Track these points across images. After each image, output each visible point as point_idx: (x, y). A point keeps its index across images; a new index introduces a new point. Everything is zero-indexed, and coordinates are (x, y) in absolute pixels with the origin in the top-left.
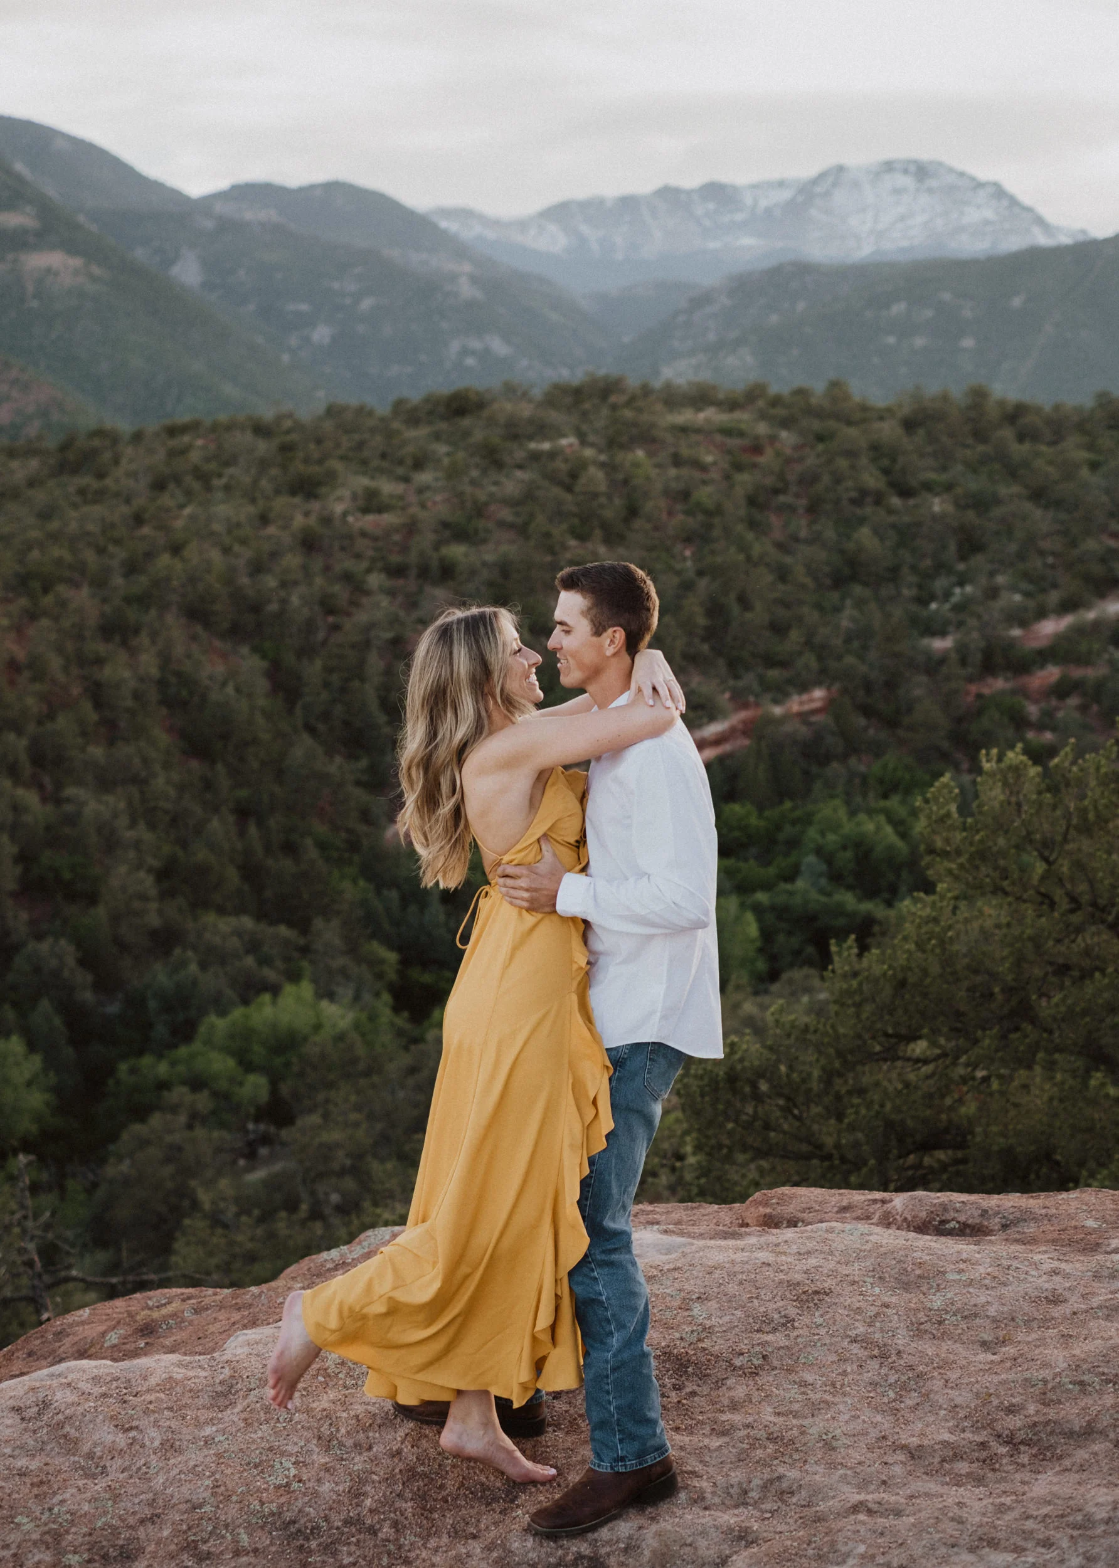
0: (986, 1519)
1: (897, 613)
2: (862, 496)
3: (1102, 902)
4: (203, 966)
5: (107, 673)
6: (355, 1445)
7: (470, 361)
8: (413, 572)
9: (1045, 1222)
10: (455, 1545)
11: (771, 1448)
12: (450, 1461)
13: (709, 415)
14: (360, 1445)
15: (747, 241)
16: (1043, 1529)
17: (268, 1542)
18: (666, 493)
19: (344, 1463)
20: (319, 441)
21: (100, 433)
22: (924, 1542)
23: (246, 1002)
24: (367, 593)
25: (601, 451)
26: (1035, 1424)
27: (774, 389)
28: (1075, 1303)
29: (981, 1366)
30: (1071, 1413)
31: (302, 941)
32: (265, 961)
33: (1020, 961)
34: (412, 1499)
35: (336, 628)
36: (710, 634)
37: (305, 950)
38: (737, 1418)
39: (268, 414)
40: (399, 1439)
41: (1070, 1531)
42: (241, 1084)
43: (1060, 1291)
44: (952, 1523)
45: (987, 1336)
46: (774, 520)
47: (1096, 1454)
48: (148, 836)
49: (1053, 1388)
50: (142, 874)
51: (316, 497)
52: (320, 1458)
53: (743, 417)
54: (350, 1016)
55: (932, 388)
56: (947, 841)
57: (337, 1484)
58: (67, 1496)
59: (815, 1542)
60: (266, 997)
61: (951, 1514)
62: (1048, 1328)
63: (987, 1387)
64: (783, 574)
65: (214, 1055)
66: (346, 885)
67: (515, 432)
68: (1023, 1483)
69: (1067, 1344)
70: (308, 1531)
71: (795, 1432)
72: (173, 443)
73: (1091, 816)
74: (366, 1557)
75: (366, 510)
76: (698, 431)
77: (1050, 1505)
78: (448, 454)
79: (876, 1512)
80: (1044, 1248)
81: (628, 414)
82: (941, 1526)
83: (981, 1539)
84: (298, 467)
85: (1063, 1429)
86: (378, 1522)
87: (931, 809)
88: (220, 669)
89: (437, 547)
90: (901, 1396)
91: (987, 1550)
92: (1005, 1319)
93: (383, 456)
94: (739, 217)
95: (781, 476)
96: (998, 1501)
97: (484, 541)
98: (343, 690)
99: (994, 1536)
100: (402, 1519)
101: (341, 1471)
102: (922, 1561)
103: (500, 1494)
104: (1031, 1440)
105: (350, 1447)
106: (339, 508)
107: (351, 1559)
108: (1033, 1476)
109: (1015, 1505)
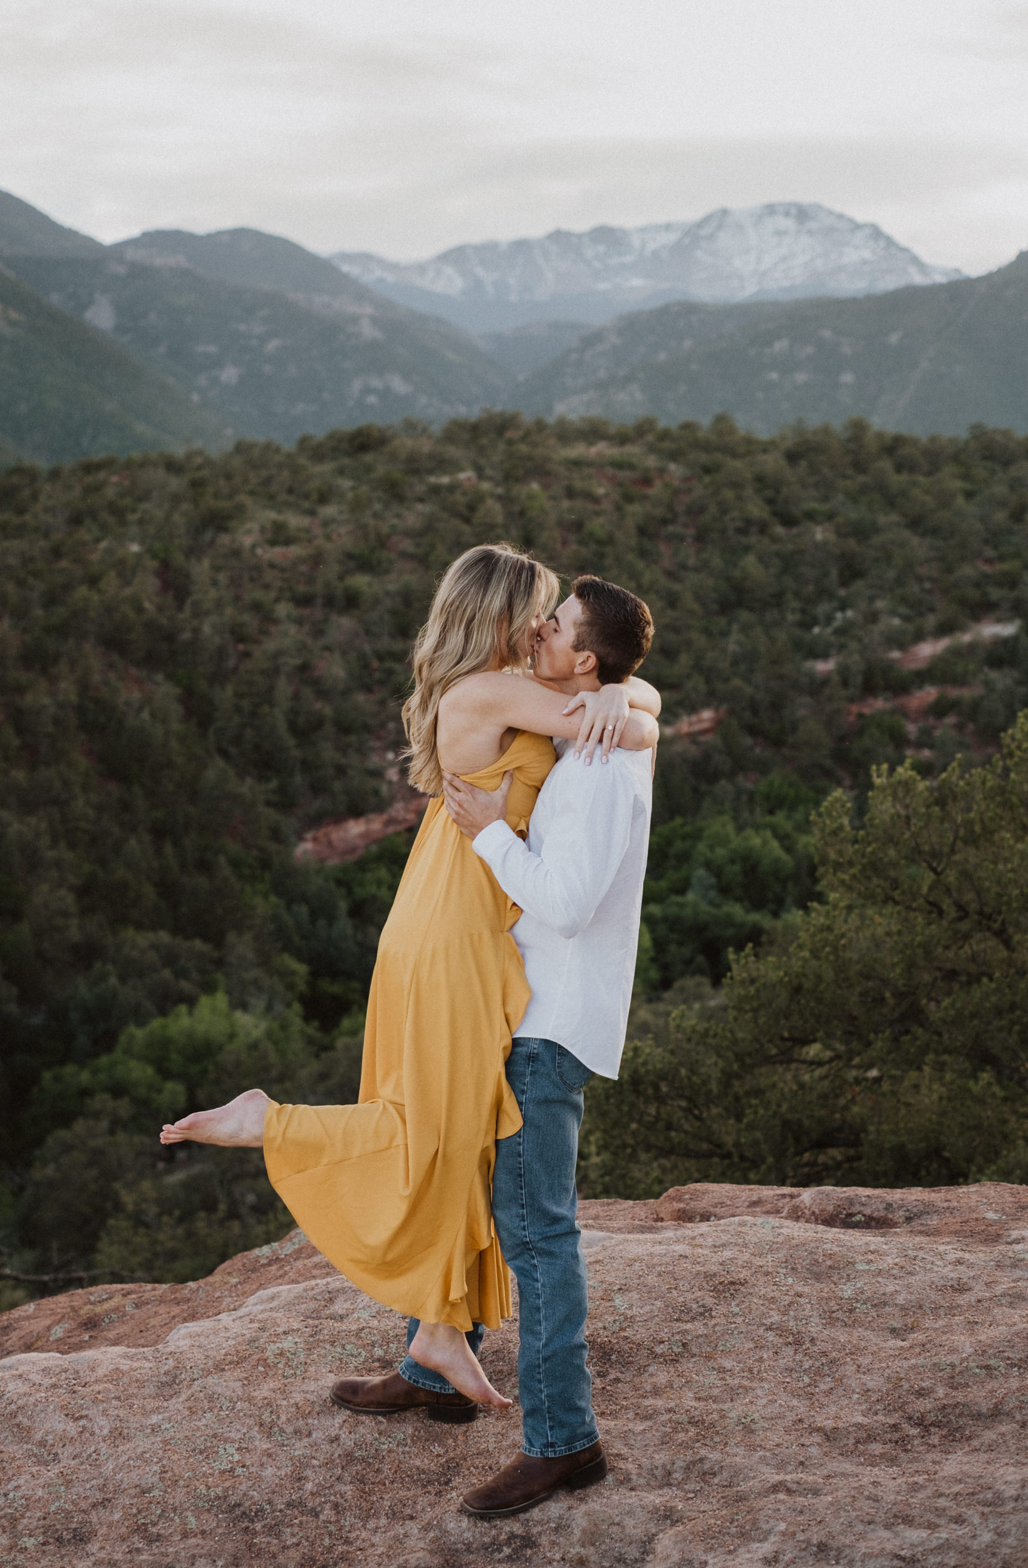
0: (900, 1498)
1: (782, 636)
2: (747, 525)
3: (987, 910)
4: (123, 979)
5: (29, 700)
6: (296, 1432)
7: (372, 399)
8: (320, 601)
9: (947, 1215)
10: (393, 1526)
11: (693, 1431)
12: (386, 1447)
13: (600, 449)
14: (300, 1432)
15: (637, 282)
16: (955, 1506)
17: (214, 1524)
18: (560, 524)
19: (285, 1448)
20: (228, 477)
21: (19, 470)
23: (163, 1012)
24: (276, 622)
25: (497, 485)
26: (944, 1407)
27: (662, 424)
28: (979, 1291)
29: (891, 1352)
30: (979, 1396)
31: (216, 954)
32: (181, 974)
33: (911, 967)
34: (351, 1482)
35: (247, 655)
37: (220, 963)
38: (659, 1403)
39: (179, 451)
40: (337, 1425)
41: (981, 1508)
42: (160, 1091)
43: (965, 1280)
44: (868, 1502)
45: (897, 1324)
46: (663, 548)
47: (1003, 1435)
48: (69, 856)
49: (961, 1372)
50: (63, 892)
51: (225, 530)
52: (262, 1444)
53: (633, 450)
54: (263, 1025)
55: (814, 421)
57: (279, 1469)
58: (21, 1482)
59: (737, 1520)
60: (183, 1009)
61: (866, 1493)
62: (954, 1315)
63: (897, 1372)
64: (672, 601)
65: (133, 1064)
66: (258, 901)
67: (415, 466)
68: (934, 1462)
69: (973, 1330)
70: (253, 1514)
71: (715, 1416)
72: (89, 479)
73: (977, 828)
74: (308, 1537)
75: (273, 543)
76: (589, 464)
77: (961, 1483)
78: (353, 488)
79: (794, 1492)
80: (948, 1240)
81: (523, 448)
82: (858, 1504)
83: (895, 1516)
84: (209, 501)
85: (971, 1411)
86: (320, 1505)
87: (824, 823)
88: (136, 695)
89: (341, 578)
90: (815, 1381)
91: (902, 1526)
92: (912, 1306)
93: (290, 491)
94: (628, 259)
95: (670, 507)
96: (911, 1480)
97: (387, 572)
98: (254, 714)
99: (909, 1512)
100: (341, 1501)
101: (282, 1456)
102: (840, 1537)
103: (435, 1477)
104: (941, 1422)
105: (291, 1433)
106: (248, 541)
107: (294, 1540)
108: (944, 1456)
109: (927, 1484)
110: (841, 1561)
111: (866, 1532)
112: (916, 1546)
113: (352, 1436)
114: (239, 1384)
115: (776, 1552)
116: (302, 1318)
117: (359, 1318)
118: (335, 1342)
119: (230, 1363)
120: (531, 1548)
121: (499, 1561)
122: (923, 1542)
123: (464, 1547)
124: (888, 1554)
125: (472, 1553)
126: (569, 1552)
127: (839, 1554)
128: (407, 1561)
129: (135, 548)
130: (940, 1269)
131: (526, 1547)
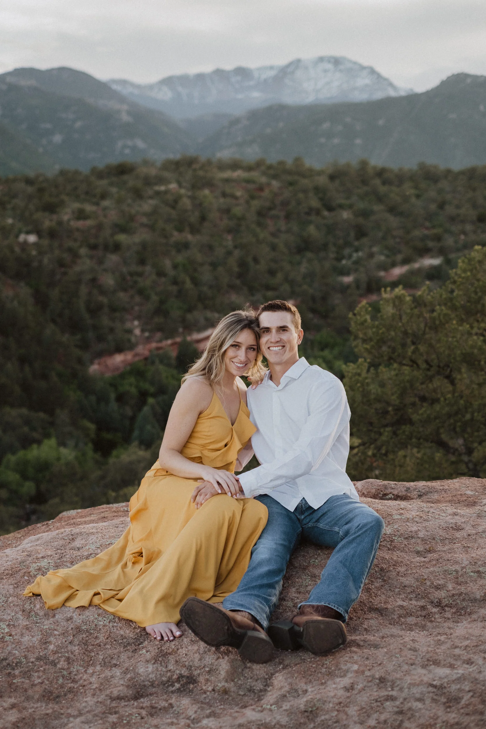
0: (430, 649)
1: (327, 265)
2: (310, 211)
4: (4, 432)
6: (45, 615)
7: (127, 151)
8: (101, 247)
9: (443, 493)
10: (104, 671)
12: (102, 623)
13: (238, 174)
15: (256, 94)
16: (466, 654)
18: (219, 210)
19: (38, 625)
20: (56, 187)
22: (394, 663)
23: (25, 448)
24: (80, 257)
25: (188, 190)
26: (453, 595)
27: (268, 162)
28: (469, 530)
29: (418, 564)
30: (474, 589)
31: (51, 420)
32: (33, 429)
34: (78, 645)
35: (65, 273)
36: (240, 276)
37: (52, 424)
39: (31, 174)
40: (72, 611)
41: (483, 655)
42: (22, 486)
43: (459, 524)
44: (410, 652)
45: (420, 548)
46: (270, 222)
49: (462, 575)
52: (23, 622)
53: (254, 175)
54: (74, 454)
55: (342, 161)
56: (365, 334)
57: (33, 636)
59: (326, 664)
60: (35, 446)
61: (409, 646)
62: (455, 543)
63: (422, 575)
64: (274, 248)
65: (10, 473)
66: (71, 393)
67: (148, 181)
68: (449, 628)
69: (467, 551)
70: (14, 664)
73: (437, 322)
74: (49, 678)
75: (78, 219)
76: (233, 181)
77: (467, 640)
78: (118, 192)
79: (362, 646)
80: (445, 505)
81: (201, 173)
82: (404, 654)
83: (428, 660)
84: (47, 198)
85: (470, 598)
86: (57, 658)
87: (356, 319)
88: (11, 293)
89: (112, 235)
90: (372, 581)
91: (433, 666)
92: (429, 539)
93: (87, 193)
94: (252, 83)
95: (272, 202)
96: (436, 638)
97: (134, 233)
98: (69, 302)
99: (437, 658)
100: (72, 656)
101: (36, 629)
102: (393, 673)
103: (132, 641)
104: (451, 604)
105: (43, 616)
106: (66, 218)
107: (40, 681)
108: (455, 624)
109: (446, 640)
110: (395, 688)
111: (411, 671)
112: (443, 678)
113: (81, 617)
114: (12, 587)
115: (352, 683)
116: (55, 550)
117: (89, 549)
118: (73, 562)
119: (7, 575)
120: (193, 684)
121: (172, 692)
122: (447, 676)
123: (149, 684)
124: (425, 684)
125: (155, 687)
126: (217, 686)
127: (393, 684)
128: (111, 692)
129: (10, 221)
130: (444, 518)
131: (190, 683)
